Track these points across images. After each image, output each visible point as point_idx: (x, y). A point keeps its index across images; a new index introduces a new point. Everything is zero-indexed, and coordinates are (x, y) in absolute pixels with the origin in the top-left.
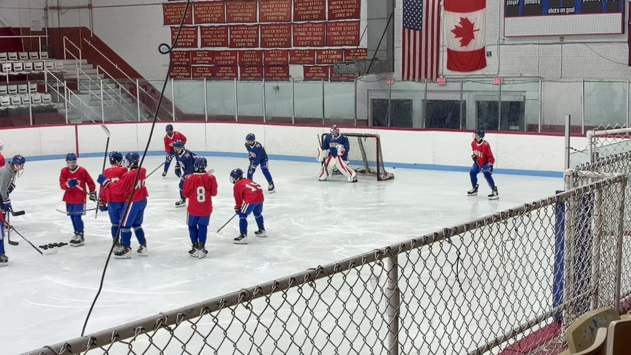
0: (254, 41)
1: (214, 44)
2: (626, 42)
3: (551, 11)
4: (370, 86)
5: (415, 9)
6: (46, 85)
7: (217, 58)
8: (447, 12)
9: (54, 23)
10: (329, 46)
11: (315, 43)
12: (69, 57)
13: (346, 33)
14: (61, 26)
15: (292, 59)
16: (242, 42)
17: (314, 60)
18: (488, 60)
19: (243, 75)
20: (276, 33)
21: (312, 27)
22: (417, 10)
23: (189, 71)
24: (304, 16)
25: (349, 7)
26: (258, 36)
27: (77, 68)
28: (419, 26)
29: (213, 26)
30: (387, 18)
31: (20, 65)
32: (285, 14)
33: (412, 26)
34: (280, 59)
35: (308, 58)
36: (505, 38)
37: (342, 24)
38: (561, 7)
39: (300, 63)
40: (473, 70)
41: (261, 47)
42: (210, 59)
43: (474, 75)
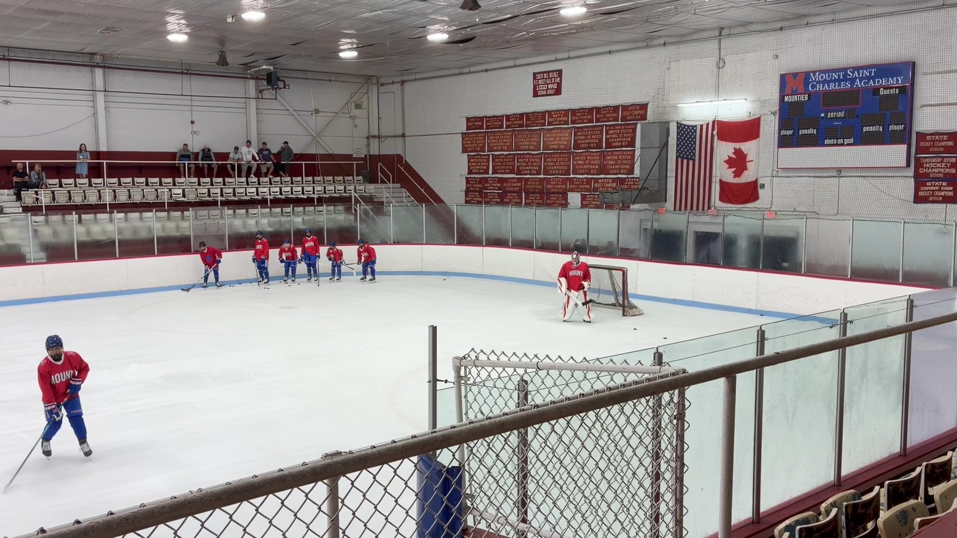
0: (537, 169)
1: (503, 171)
2: (911, 177)
3: (827, 142)
4: (643, 215)
5: (688, 138)
6: (353, 207)
7: (505, 185)
8: (721, 142)
9: (374, 151)
10: (605, 175)
11: (592, 172)
12: (383, 182)
13: (622, 162)
14: (381, 154)
15: (571, 187)
16: (527, 170)
17: (591, 187)
18: (761, 192)
19: (527, 201)
20: (557, 161)
21: (590, 155)
22: (690, 139)
23: (481, 197)
24: (583, 145)
25: (625, 135)
26: (541, 164)
27: (384, 191)
28: (693, 156)
29: (502, 154)
30: (659, 147)
31: (332, 188)
32: (566, 143)
33: (685, 156)
34: (559, 186)
35: (585, 186)
36: (778, 170)
37: (618, 153)
38: (839, 137)
39: (578, 190)
40: (746, 203)
41: (544, 175)
42: (499, 185)
43: (746, 208)
